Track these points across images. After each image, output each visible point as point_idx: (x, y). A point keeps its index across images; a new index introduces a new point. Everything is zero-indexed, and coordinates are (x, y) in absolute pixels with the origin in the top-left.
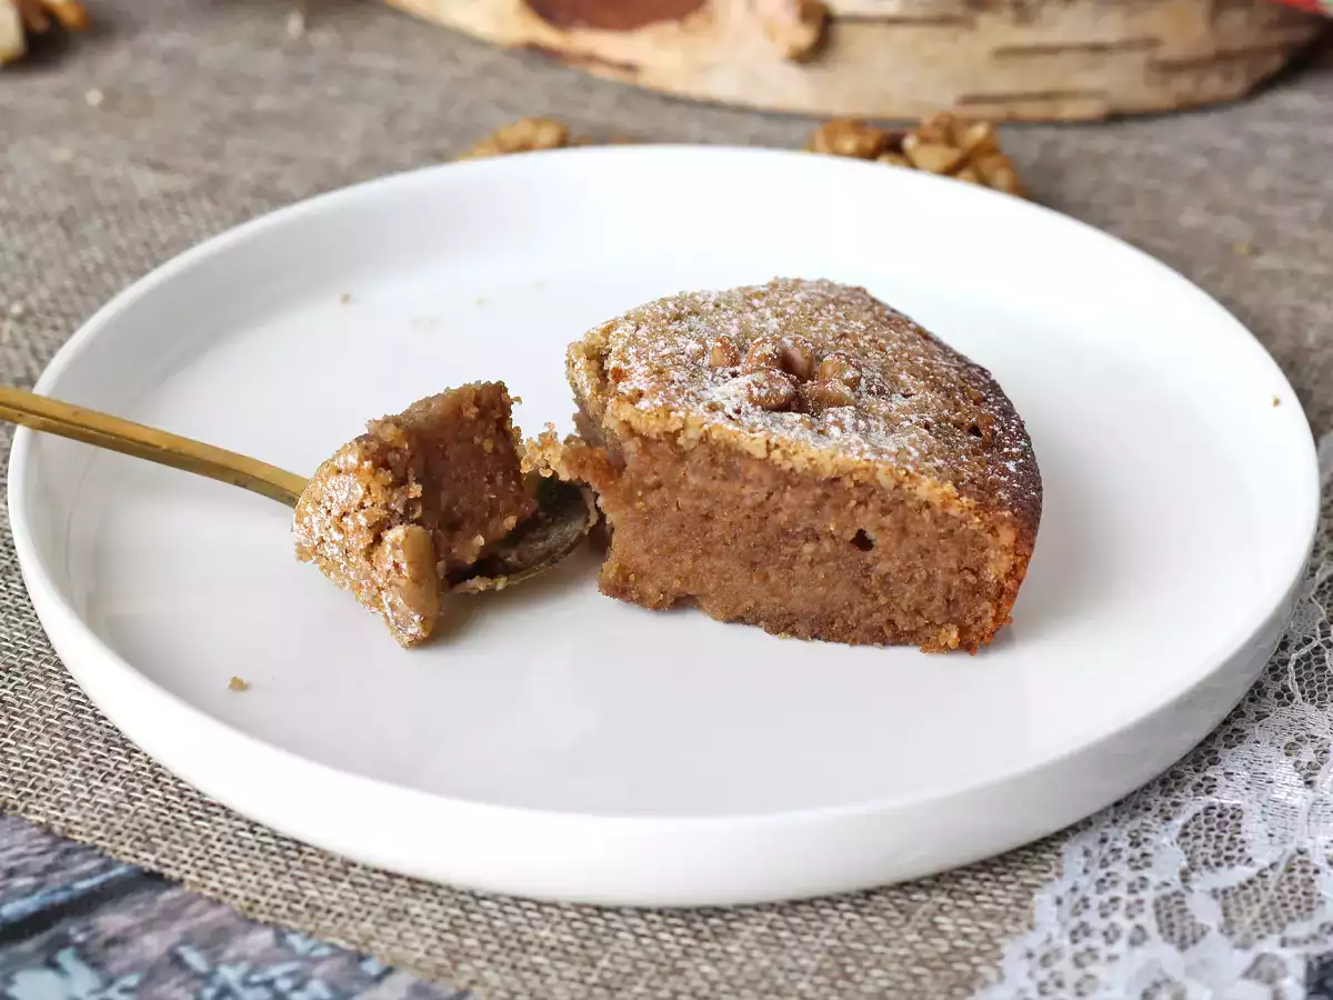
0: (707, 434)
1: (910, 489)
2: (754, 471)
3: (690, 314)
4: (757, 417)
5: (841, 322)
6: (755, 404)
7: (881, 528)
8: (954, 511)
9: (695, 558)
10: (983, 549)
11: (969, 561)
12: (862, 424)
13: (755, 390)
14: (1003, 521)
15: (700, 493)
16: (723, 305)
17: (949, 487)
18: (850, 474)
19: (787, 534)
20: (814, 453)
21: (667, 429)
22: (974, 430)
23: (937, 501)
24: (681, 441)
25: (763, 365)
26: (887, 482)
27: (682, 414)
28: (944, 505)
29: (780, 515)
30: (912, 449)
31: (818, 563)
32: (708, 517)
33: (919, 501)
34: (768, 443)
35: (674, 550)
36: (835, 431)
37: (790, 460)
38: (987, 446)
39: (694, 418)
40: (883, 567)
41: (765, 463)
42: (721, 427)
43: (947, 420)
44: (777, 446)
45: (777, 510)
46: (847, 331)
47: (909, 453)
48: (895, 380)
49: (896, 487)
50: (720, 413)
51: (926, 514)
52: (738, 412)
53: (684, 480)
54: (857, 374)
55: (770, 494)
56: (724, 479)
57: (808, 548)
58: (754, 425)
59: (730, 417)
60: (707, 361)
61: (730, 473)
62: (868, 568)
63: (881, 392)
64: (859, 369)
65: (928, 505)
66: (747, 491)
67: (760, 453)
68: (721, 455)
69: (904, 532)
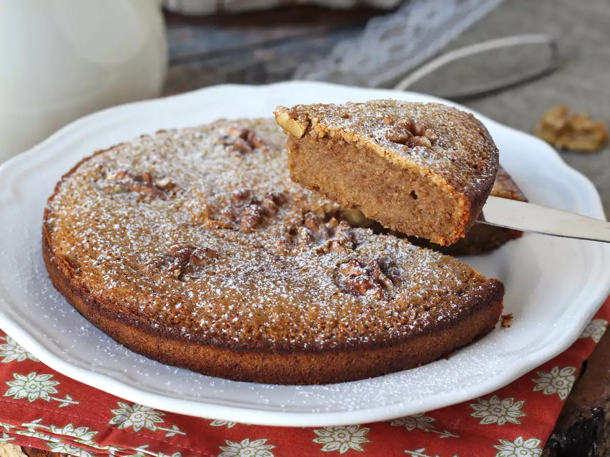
0: (366, 144)
1: (430, 178)
2: (380, 161)
3: (390, 106)
4: (386, 142)
5: (445, 121)
6: (387, 138)
7: (420, 191)
8: (444, 189)
9: (359, 191)
10: (453, 206)
11: (449, 208)
12: (426, 153)
13: (389, 133)
14: (460, 196)
15: (362, 167)
16: (404, 106)
17: (444, 180)
18: (411, 168)
19: (390, 188)
20: (400, 158)
21: (353, 140)
22: (475, 167)
23: (439, 185)
24: (357, 145)
25: (400, 126)
26: (423, 174)
27: (358, 135)
28: (440, 187)
29: (388, 180)
30: (438, 165)
31: (399, 201)
32: (364, 177)
33: (433, 183)
34: (385, 152)
35: (353, 186)
36: (414, 153)
37: (392, 160)
38: (476, 173)
39: (364, 138)
40: (420, 207)
41: (384, 159)
42: (372, 143)
43: (465, 160)
44: (388, 154)
45: (387, 178)
46: (446, 124)
47: (436, 166)
48: (453, 144)
49: (425, 176)
50: (373, 138)
51: (435, 188)
52: (380, 139)
53: (357, 161)
54: (437, 137)
55: (385, 171)
56: (371, 163)
57: (396, 195)
58: (383, 145)
59: (376, 140)
60: (383, 121)
61: (372, 161)
62: (415, 206)
63: (444, 146)
64: (438, 136)
65: (435, 185)
66: (377, 169)
67: (382, 155)
68: (370, 153)
69: (428, 194)
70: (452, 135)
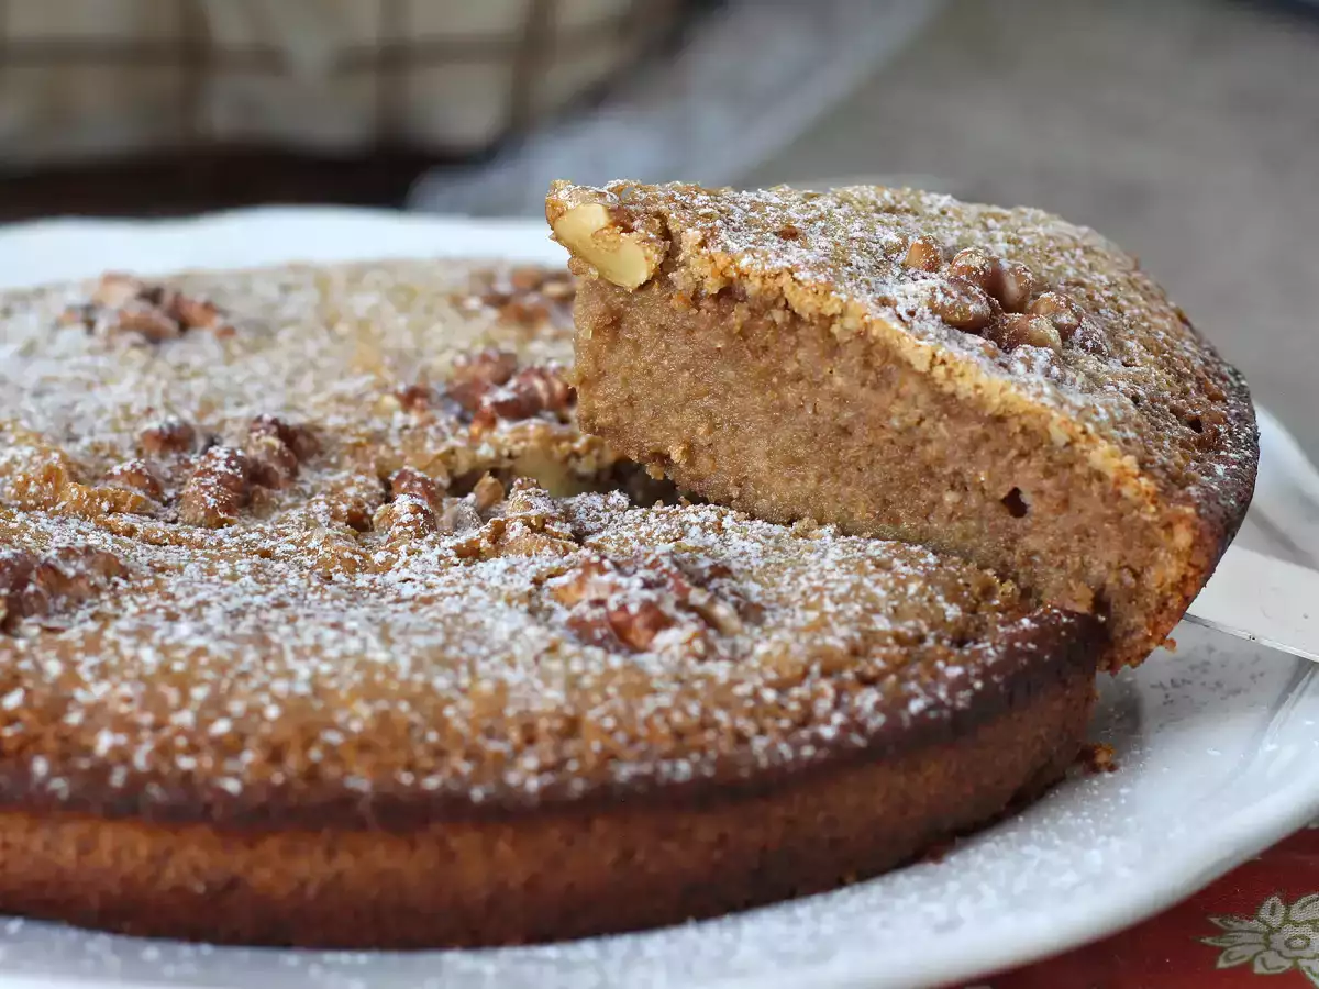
0: (868, 326)
1: (1083, 451)
2: (911, 386)
3: (907, 211)
4: (932, 325)
5: (1083, 270)
6: (934, 311)
7: (1040, 493)
8: (1127, 491)
9: (821, 478)
10: (1152, 547)
11: (1133, 557)
12: (1055, 370)
13: (940, 296)
14: (1182, 518)
15: (841, 399)
16: (950, 214)
17: (1130, 462)
18: (1019, 416)
19: (932, 475)
20: (983, 379)
21: (823, 311)
22: (1196, 424)
23: (1111, 474)
24: (835, 329)
25: (963, 277)
26: (1059, 436)
27: (844, 297)
28: (1117, 482)
29: (929, 448)
30: (1102, 410)
31: (959, 519)
32: (846, 431)
33: (1090, 468)
34: (934, 356)
35: (799, 462)
36: (1020, 367)
37: (955, 382)
38: (1201, 444)
39: (857, 305)
40: (1031, 542)
41: (925, 379)
42: (886, 324)
43: (1165, 401)
44: (943, 362)
45: (926, 441)
46: (1086, 281)
47: (1097, 414)
48: (1120, 346)
49: (1068, 444)
50: (890, 309)
51: (1095, 487)
52: (912, 314)
53: (828, 379)
54: (1074, 321)
55: (922, 420)
56: (875, 387)
57: (950, 498)
58: (925, 333)
59: (900, 317)
60: (902, 257)
61: (882, 382)
62: (1014, 539)
63: (1096, 350)
64: (1078, 316)
65: (1099, 476)
66: (897, 409)
67: (921, 366)
68: (878, 359)
69: (1066, 503)
70: (1110, 315)
